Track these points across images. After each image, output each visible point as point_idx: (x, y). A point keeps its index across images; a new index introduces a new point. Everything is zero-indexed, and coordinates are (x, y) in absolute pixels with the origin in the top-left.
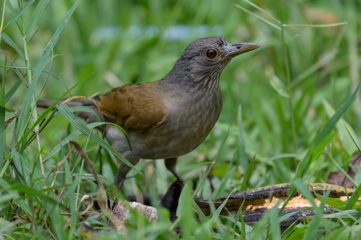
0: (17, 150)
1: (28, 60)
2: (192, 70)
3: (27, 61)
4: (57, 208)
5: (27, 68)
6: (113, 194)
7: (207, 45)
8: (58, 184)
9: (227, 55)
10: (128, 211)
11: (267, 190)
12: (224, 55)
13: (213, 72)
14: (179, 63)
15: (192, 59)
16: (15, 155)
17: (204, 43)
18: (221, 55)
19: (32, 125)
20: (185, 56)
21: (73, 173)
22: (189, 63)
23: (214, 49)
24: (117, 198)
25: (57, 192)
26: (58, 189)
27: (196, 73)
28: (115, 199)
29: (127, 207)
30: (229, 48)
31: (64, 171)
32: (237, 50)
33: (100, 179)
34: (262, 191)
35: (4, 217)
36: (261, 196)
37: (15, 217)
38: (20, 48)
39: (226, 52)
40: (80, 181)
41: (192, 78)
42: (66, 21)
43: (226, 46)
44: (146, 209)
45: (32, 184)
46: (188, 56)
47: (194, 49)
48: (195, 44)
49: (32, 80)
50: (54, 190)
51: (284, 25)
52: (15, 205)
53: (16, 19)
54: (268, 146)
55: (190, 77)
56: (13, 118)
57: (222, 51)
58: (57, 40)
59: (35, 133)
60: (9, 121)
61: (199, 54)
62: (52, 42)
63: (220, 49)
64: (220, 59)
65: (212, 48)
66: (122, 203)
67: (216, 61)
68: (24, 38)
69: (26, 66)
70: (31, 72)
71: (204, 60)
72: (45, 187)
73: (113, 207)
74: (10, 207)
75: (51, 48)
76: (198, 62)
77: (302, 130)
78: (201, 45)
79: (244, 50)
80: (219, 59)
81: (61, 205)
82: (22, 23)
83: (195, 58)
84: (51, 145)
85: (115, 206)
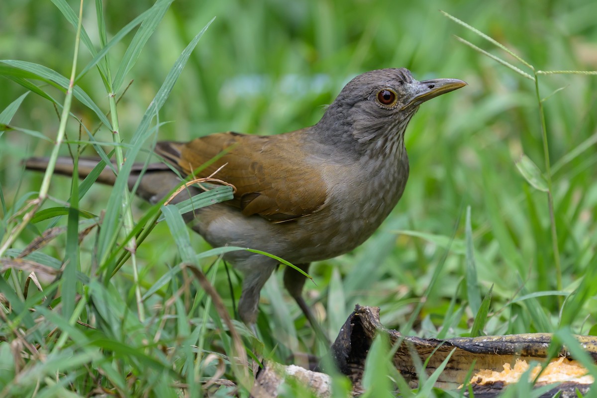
0: (100, 280)
1: (118, 132)
2: (355, 124)
3: (115, 132)
4: (165, 377)
5: (116, 144)
6: (258, 353)
7: (380, 83)
8: (167, 336)
9: (412, 99)
10: (283, 381)
11: (506, 341)
12: (407, 99)
13: (390, 127)
14: (333, 111)
15: (356, 105)
16: (95, 288)
17: (375, 80)
18: (403, 98)
19: (124, 238)
20: (343, 101)
21: (191, 318)
22: (349, 112)
23: (391, 89)
24: (265, 359)
25: (164, 350)
26: (167, 345)
27: (361, 129)
28: (260, 360)
29: (280, 373)
30: (415, 86)
31: (176, 313)
32: (429, 90)
33: (237, 328)
34: (498, 342)
35: (78, 391)
36: (496, 349)
37: (95, 391)
38: (104, 111)
39: (410, 95)
40: (204, 331)
41: (355, 137)
42: (180, 66)
43: (411, 85)
44: (312, 377)
45: (124, 337)
46: (348, 101)
47: (358, 90)
48: (359, 81)
49: (123, 164)
50: (160, 347)
51: (540, 72)
52: (95, 371)
53: (97, 62)
54: (513, 272)
55: (351, 135)
56: (91, 228)
57: (404, 93)
58: (166, 97)
59: (127, 251)
60: (86, 232)
61: (366, 97)
62: (158, 101)
63: (400, 89)
64: (401, 106)
65: (388, 89)
66: (273, 367)
67: (394, 108)
68: (110, 95)
69: (114, 140)
70: (121, 151)
71: (375, 108)
72: (145, 342)
73: (258, 374)
74: (88, 375)
75: (155, 112)
76: (364, 111)
77: (569, 246)
78: (369, 82)
79: (441, 90)
80: (398, 105)
81: (172, 371)
82: (107, 69)
83: (360, 104)
84: (154, 272)
85: (261, 373)
